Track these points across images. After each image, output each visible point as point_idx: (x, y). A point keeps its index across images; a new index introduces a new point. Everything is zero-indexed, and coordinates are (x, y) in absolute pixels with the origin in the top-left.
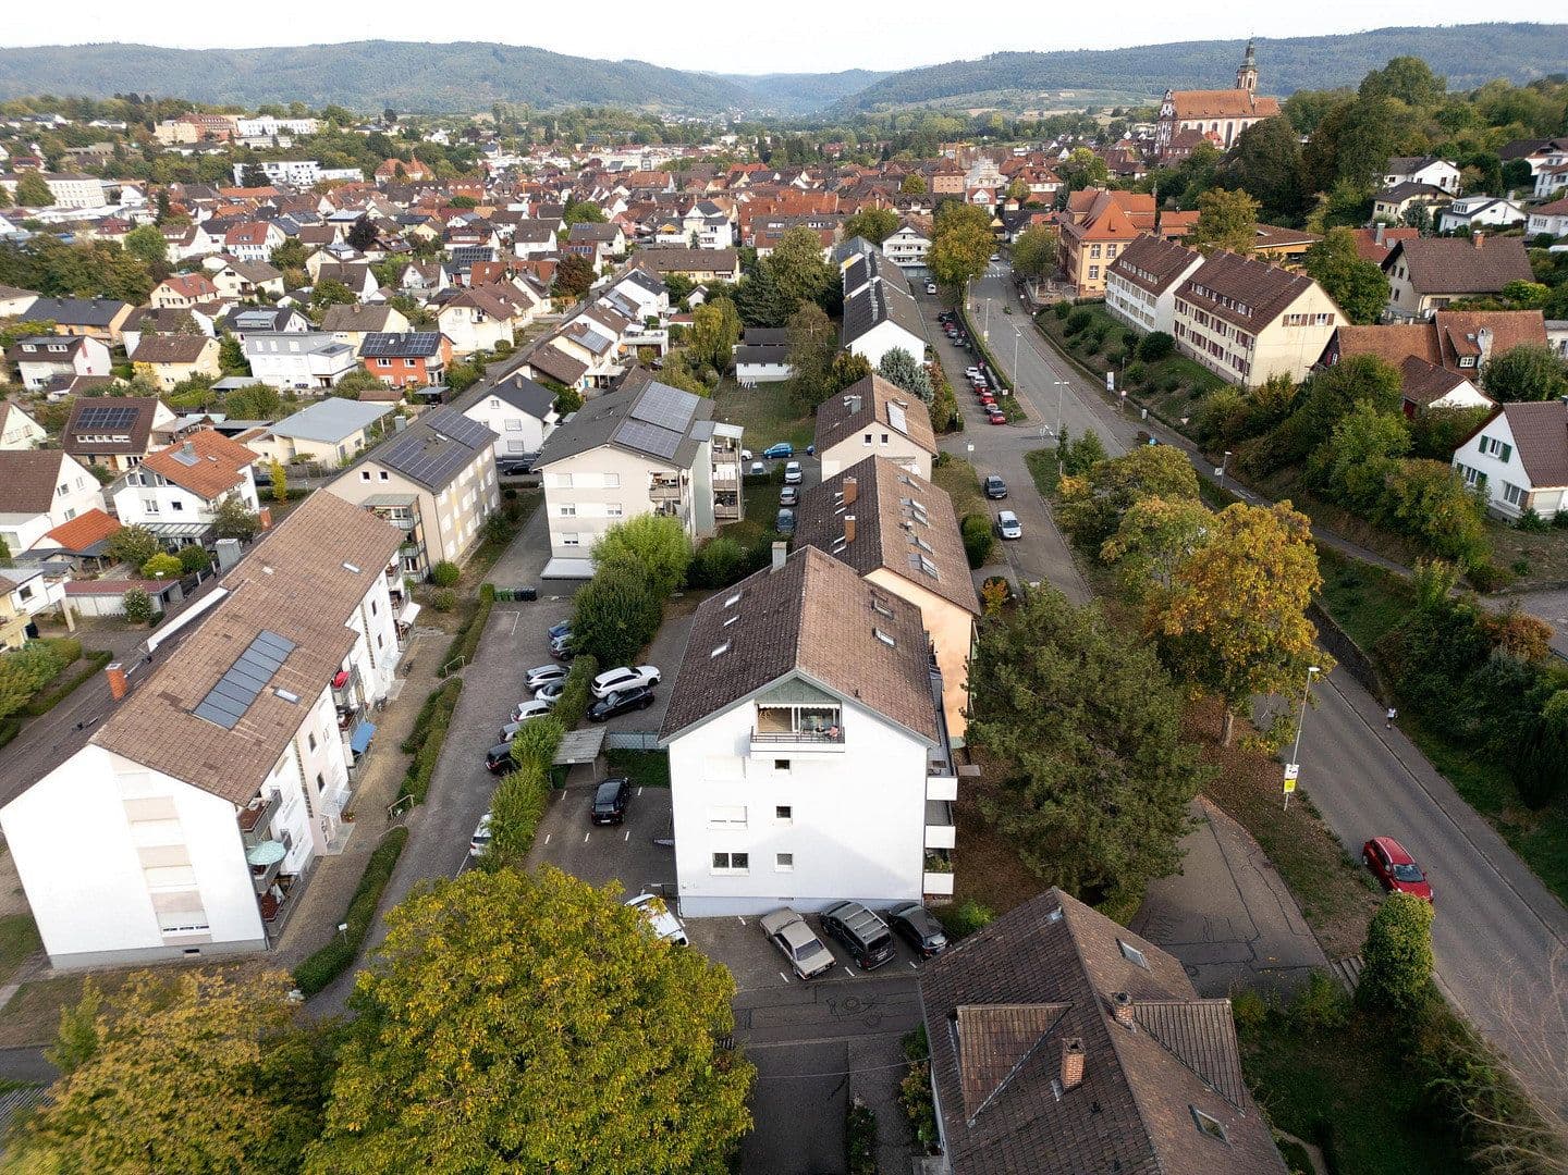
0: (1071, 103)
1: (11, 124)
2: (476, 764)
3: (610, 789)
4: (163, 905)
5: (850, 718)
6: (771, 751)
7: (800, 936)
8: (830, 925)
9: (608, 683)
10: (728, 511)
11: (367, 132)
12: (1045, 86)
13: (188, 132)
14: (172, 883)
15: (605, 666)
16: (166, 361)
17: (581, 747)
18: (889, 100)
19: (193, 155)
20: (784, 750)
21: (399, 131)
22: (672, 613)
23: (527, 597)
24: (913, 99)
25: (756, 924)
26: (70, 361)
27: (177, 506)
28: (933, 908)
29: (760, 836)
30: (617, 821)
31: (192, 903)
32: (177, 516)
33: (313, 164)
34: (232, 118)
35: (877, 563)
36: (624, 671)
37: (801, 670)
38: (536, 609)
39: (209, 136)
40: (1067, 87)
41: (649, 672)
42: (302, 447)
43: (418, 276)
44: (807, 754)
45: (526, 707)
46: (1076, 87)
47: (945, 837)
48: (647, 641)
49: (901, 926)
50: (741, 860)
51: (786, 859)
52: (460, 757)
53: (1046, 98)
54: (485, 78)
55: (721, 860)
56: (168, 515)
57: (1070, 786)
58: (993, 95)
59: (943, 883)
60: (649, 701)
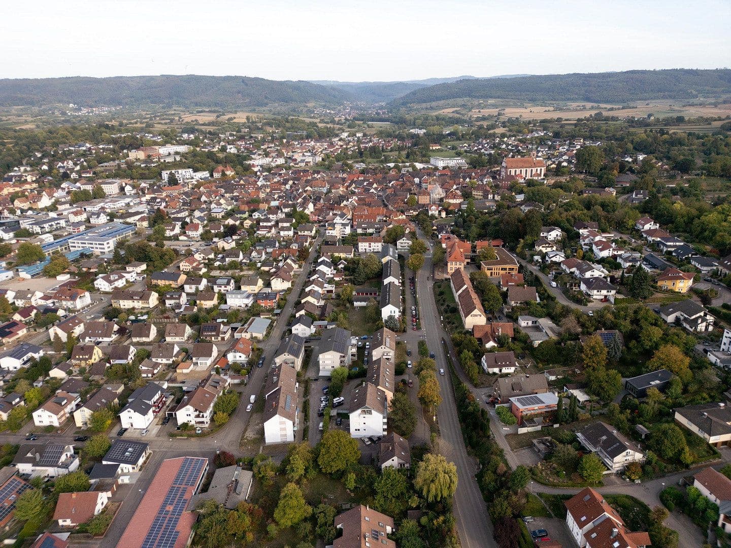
0: (493, 106)
1: (70, 148)
2: (316, 415)
3: (339, 419)
4: (282, 435)
5: (373, 411)
6: (362, 416)
7: (366, 440)
8: (370, 439)
9: (336, 400)
10: (354, 358)
11: (207, 150)
12: (482, 97)
13: (141, 155)
14: (283, 433)
15: (335, 397)
16: (205, 300)
17: (334, 412)
18: (414, 102)
19: (145, 166)
20: (365, 415)
21: (218, 148)
22: (345, 387)
23: (316, 380)
24: (425, 102)
25: (361, 439)
26: (179, 299)
27: (240, 357)
28: (384, 436)
29: (361, 427)
30: (340, 424)
31: (286, 435)
32: (241, 359)
33: (191, 170)
34: (157, 147)
35: (378, 385)
36: (338, 398)
37: (366, 405)
38: (318, 382)
39: (149, 156)
40: (491, 97)
41: (342, 398)
42: (254, 335)
43: (256, 254)
44: (367, 416)
45: (322, 405)
46: (495, 98)
47: (385, 427)
48: (340, 391)
49: (379, 438)
50: (359, 430)
51: (365, 430)
52: (313, 413)
53: (482, 103)
54: (239, 93)
55: (356, 430)
56: (238, 358)
57: (399, 420)
58: (460, 101)
59: (385, 433)
60: (342, 404)
